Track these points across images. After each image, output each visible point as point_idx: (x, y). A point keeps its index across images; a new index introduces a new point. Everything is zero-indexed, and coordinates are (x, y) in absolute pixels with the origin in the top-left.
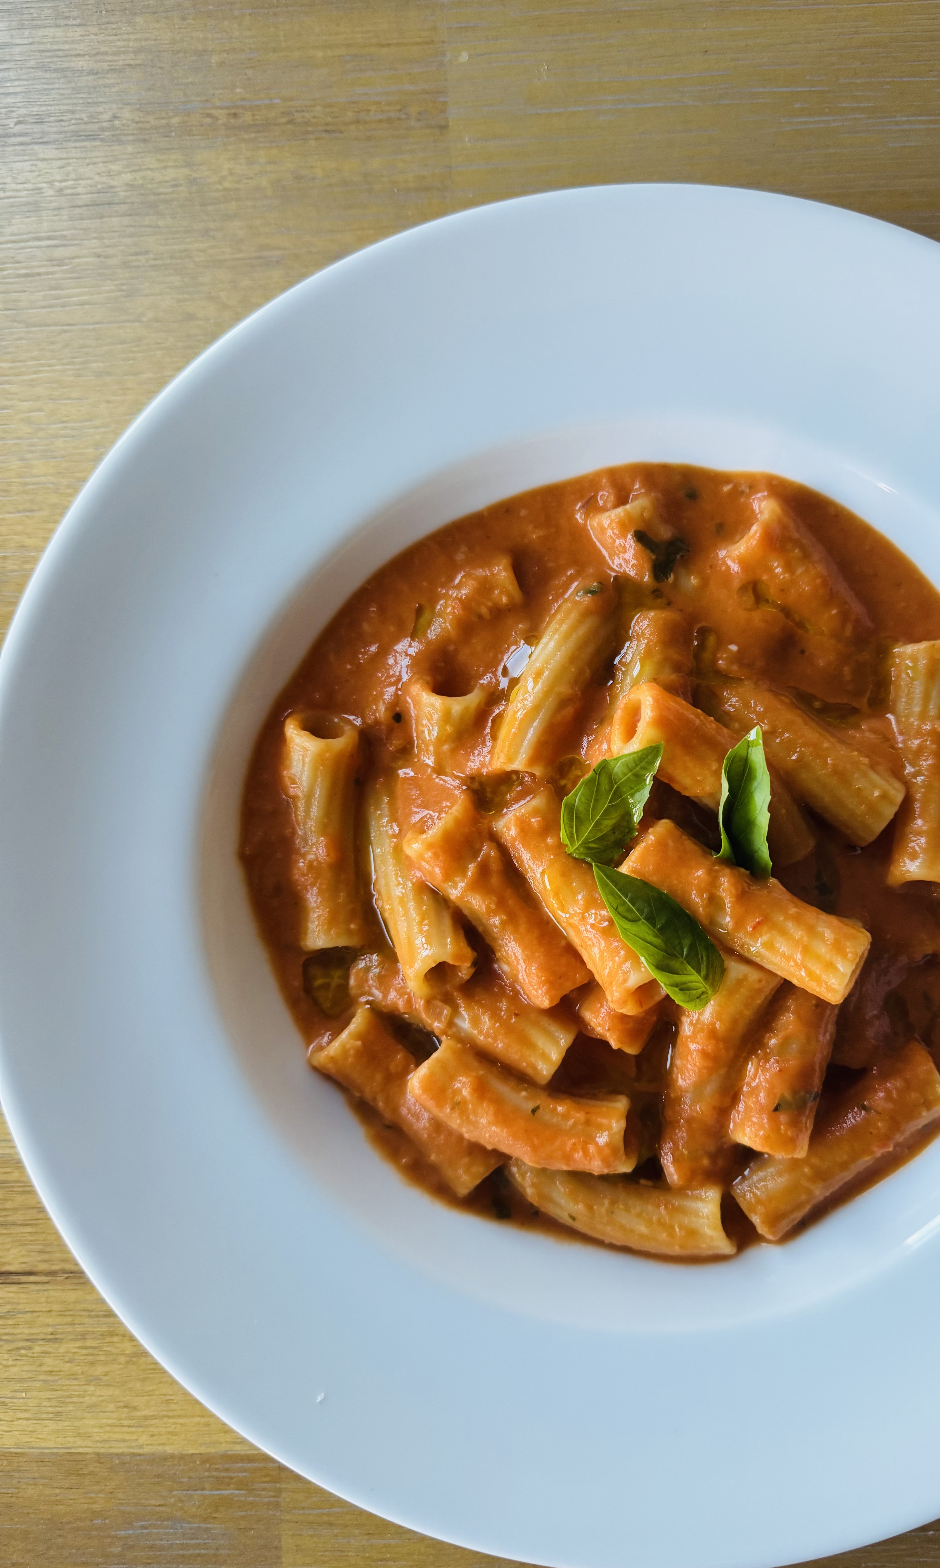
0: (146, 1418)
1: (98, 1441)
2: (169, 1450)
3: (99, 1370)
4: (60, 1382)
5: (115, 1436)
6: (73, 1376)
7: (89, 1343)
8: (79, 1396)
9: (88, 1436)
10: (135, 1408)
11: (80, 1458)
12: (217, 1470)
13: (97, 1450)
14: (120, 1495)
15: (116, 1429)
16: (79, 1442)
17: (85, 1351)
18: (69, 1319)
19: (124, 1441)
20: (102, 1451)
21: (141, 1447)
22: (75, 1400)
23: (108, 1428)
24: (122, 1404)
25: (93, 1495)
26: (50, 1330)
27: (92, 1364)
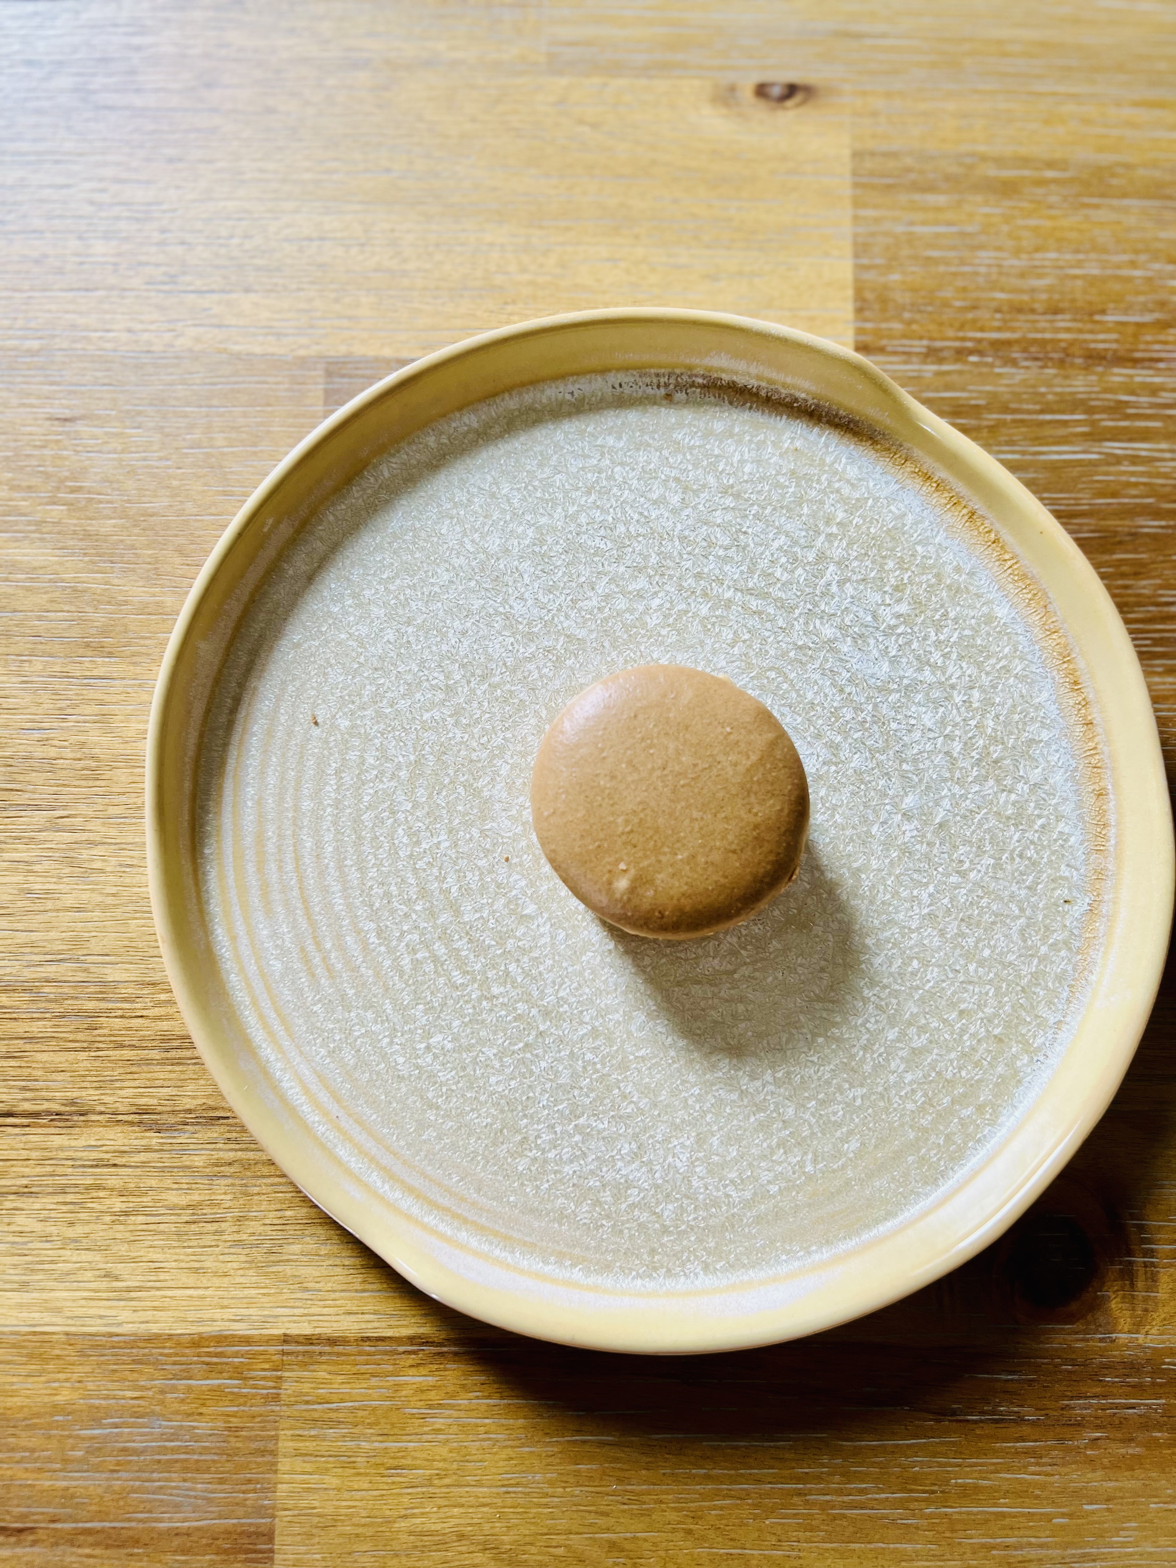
0: (129, 1290)
1: (68, 1318)
2: (155, 1329)
3: (79, 1230)
4: (30, 1246)
5: (91, 1312)
6: (46, 1238)
7: (69, 1198)
8: (52, 1262)
9: (58, 1310)
10: (117, 1278)
11: (46, 1337)
12: (209, 1354)
13: (67, 1329)
14: (90, 1386)
15: (92, 1303)
16: (47, 1317)
17: (65, 1208)
18: (49, 1169)
19: (101, 1317)
20: (73, 1329)
21: (119, 1324)
22: (46, 1266)
23: (83, 1302)
24: (103, 1273)
25: (56, 1385)
26: (25, 1182)
27: (71, 1224)
